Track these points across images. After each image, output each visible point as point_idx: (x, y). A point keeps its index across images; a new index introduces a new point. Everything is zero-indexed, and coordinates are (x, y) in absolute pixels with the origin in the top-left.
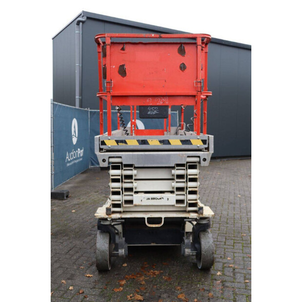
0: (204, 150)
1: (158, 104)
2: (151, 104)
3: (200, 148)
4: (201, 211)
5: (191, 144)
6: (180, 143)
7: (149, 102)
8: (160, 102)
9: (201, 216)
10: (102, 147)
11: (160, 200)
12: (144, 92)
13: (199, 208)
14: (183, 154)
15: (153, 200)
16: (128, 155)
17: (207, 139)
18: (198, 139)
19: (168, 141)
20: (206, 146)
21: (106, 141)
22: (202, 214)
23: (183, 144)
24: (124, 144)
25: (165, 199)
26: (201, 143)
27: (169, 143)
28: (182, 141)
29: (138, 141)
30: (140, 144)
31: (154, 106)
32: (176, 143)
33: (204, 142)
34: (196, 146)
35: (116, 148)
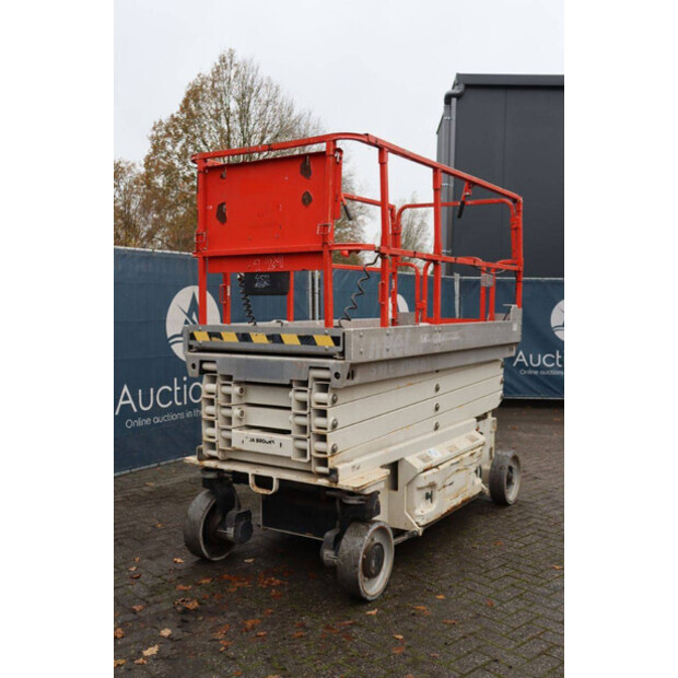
0: (337, 357)
1: (269, 269)
2: (260, 270)
3: (331, 351)
4: (334, 476)
5: (315, 344)
6: (298, 342)
7: (257, 266)
8: (272, 266)
9: (334, 486)
10: (192, 343)
11: (269, 445)
12: (251, 248)
13: (331, 470)
14: (301, 362)
15: (259, 444)
17: (341, 336)
18: (326, 334)
19: (280, 337)
20: (340, 349)
21: (196, 334)
22: (336, 482)
23: (302, 343)
24: (218, 340)
25: (277, 444)
26: (332, 343)
27: (280, 341)
28: (300, 338)
29: (237, 334)
30: (240, 340)
31: (264, 273)
32: (291, 340)
33: (336, 340)
34: (323, 347)
35: (209, 346)
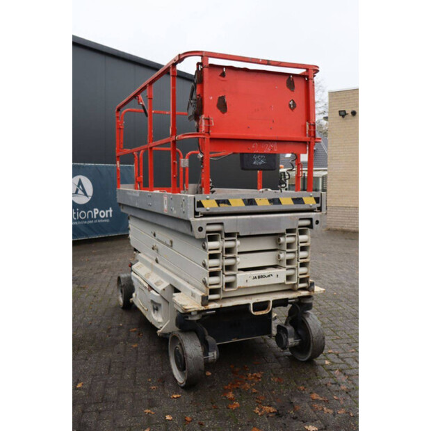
0: (317, 210)
1: (265, 151)
2: (257, 152)
3: (313, 207)
4: (312, 287)
5: (304, 203)
6: (292, 203)
7: (255, 148)
8: (268, 149)
10: (198, 210)
11: (268, 278)
12: (249, 135)
13: (310, 284)
15: (261, 279)
16: (231, 220)
17: (320, 197)
18: (311, 196)
19: (279, 200)
20: (319, 205)
21: (204, 202)
22: (313, 291)
23: (295, 204)
24: (226, 205)
25: (275, 276)
26: (314, 202)
27: (279, 202)
28: (293, 199)
29: (244, 200)
30: (246, 205)
31: (261, 154)
32: (287, 202)
33: (317, 200)
34: (309, 205)
35: (216, 211)
